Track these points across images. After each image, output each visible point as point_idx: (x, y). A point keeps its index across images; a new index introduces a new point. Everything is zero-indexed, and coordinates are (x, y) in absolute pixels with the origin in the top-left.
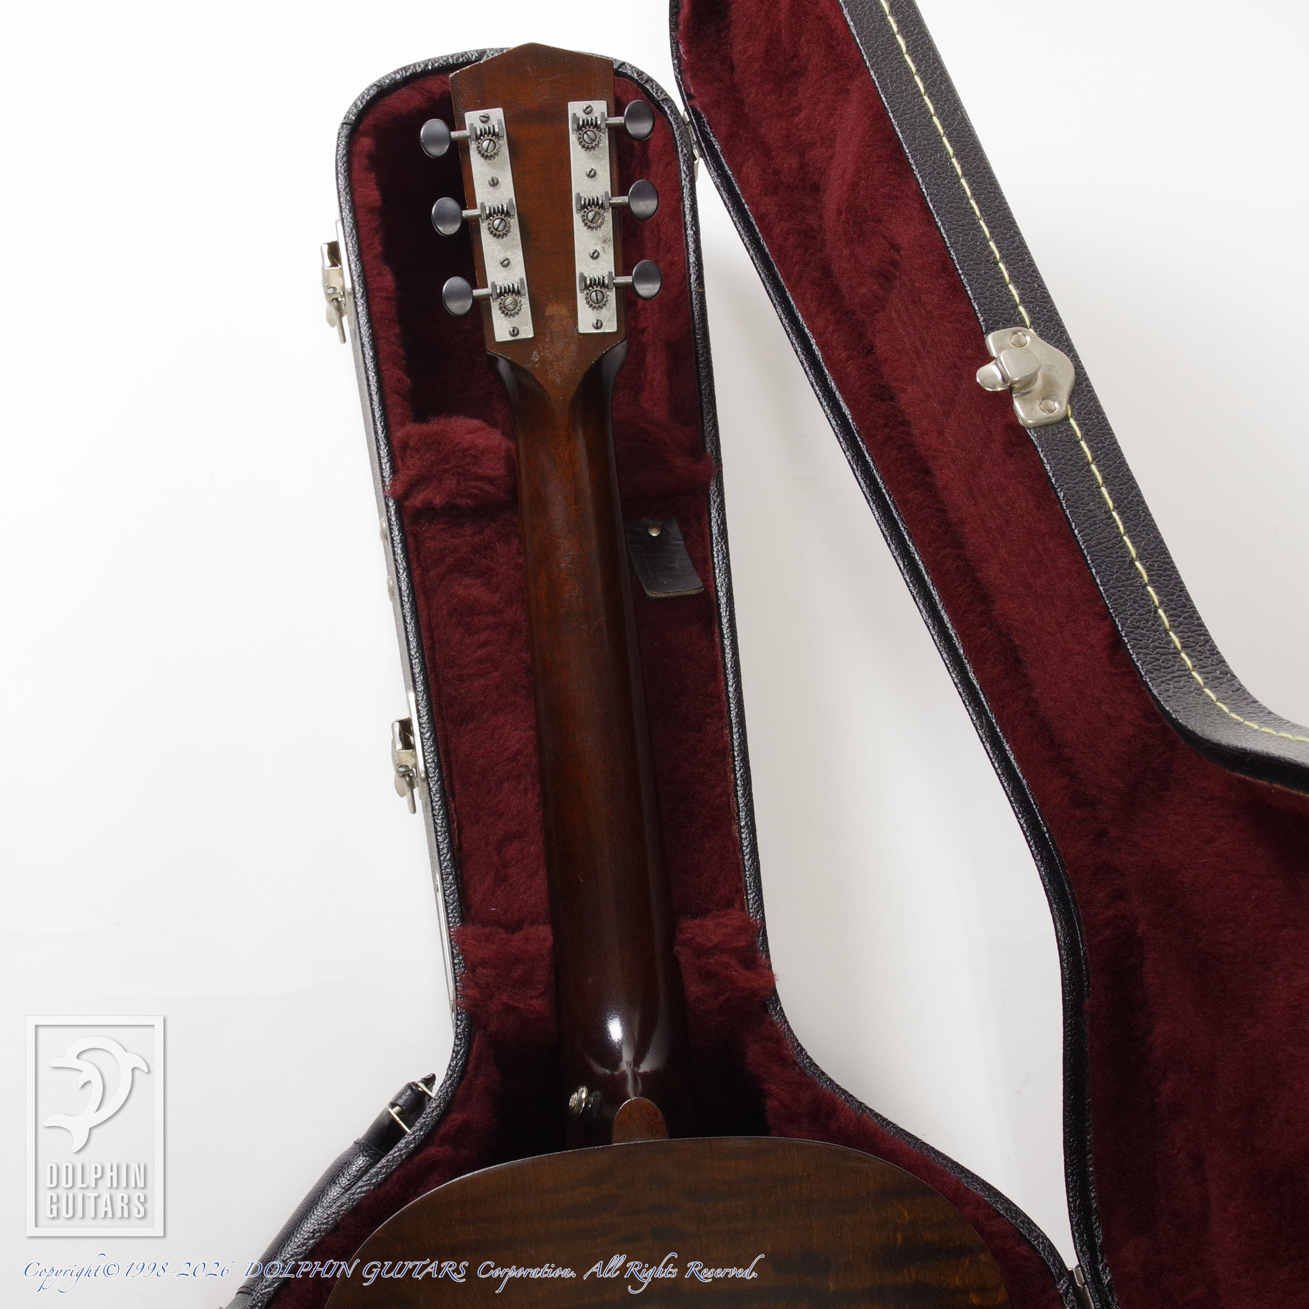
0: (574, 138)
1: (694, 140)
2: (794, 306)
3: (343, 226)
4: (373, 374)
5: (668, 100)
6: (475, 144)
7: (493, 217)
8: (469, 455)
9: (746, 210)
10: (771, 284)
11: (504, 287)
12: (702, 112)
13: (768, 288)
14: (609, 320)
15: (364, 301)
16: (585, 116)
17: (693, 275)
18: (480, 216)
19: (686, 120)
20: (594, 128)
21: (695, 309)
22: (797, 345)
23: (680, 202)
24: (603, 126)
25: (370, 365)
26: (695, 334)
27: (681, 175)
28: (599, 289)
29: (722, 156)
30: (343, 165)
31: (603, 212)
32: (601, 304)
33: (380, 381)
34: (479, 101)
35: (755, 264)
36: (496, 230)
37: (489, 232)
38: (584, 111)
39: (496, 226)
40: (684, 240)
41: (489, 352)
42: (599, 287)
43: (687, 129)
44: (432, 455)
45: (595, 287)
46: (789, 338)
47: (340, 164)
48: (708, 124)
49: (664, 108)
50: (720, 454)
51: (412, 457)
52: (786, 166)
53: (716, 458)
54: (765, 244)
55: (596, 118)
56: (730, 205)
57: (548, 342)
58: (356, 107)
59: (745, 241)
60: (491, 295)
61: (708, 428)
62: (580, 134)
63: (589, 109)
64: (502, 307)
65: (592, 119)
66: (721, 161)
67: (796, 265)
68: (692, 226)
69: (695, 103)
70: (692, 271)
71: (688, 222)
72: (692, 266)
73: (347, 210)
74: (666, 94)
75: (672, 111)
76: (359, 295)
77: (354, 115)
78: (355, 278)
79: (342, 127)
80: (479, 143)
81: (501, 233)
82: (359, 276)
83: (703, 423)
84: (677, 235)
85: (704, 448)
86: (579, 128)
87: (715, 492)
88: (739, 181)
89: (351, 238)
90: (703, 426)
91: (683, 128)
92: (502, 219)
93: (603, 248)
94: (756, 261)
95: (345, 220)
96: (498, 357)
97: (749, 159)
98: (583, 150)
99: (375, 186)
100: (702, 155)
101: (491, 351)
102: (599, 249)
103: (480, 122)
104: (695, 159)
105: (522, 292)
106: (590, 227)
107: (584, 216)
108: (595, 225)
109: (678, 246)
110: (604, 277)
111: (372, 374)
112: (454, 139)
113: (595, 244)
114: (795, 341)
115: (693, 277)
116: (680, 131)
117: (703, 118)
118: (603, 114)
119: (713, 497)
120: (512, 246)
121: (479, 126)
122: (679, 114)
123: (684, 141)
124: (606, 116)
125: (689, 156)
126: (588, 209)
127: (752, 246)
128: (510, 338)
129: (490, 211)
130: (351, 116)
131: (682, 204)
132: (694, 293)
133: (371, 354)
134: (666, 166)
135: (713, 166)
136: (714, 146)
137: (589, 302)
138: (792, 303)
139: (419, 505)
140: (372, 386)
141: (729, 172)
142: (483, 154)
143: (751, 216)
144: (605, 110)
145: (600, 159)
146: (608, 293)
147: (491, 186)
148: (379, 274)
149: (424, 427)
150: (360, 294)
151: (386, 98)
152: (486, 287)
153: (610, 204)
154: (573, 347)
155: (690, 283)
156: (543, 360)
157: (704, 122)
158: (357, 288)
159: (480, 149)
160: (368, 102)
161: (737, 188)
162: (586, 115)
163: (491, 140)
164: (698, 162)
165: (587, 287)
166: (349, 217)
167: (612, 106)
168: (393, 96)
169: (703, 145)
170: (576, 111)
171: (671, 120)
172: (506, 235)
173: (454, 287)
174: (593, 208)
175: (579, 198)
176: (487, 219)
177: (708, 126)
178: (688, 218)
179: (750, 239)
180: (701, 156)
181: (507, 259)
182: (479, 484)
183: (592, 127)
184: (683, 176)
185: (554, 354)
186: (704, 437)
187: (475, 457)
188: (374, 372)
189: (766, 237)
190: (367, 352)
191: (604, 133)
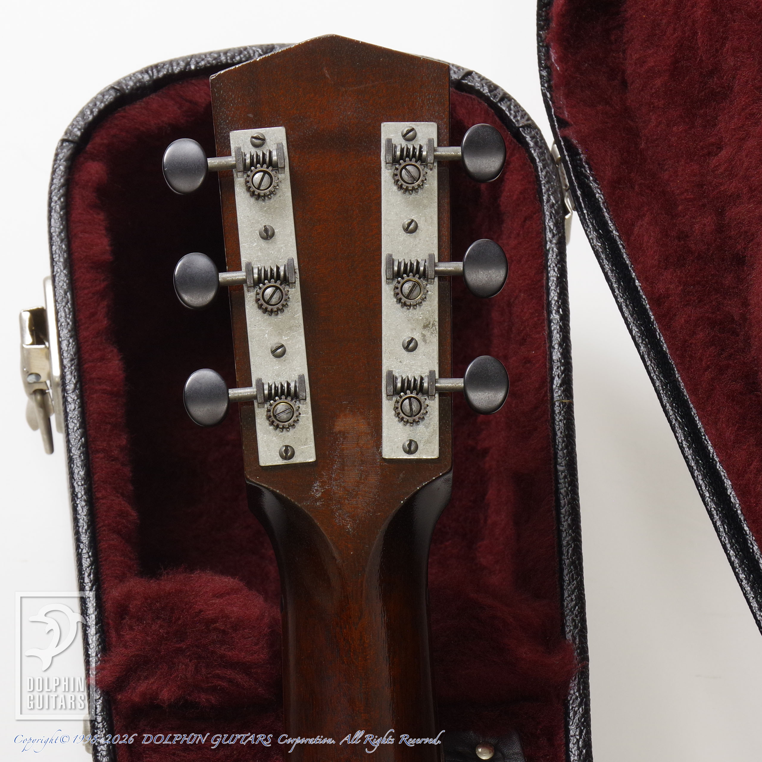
0: (388, 174)
1: (566, 186)
2: (702, 430)
3: (54, 287)
4: (83, 503)
5: (531, 126)
6: (242, 177)
7: (264, 284)
8: (215, 629)
9: (636, 287)
10: (669, 397)
11: (275, 386)
12: (579, 146)
13: (665, 401)
14: (428, 442)
15: (77, 396)
16: (404, 143)
17: (556, 378)
18: (244, 281)
19: (556, 156)
20: (416, 162)
21: (557, 428)
22: (704, 488)
23: (542, 272)
24: (430, 159)
25: (80, 491)
26: (556, 463)
27: (545, 235)
28: (414, 395)
29: (605, 210)
30: (59, 199)
31: (425, 283)
32: (416, 418)
33: (92, 514)
34: (251, 115)
35: (647, 367)
36: (268, 303)
37: (256, 305)
38: (404, 136)
39: (267, 297)
40: (546, 328)
41: (248, 480)
42: (415, 392)
43: (557, 168)
44: (161, 626)
45: (408, 392)
46: (693, 477)
47: (55, 198)
48: (587, 163)
49: (525, 138)
50: (586, 643)
51: (131, 628)
52: (697, 227)
53: (579, 648)
54: (662, 338)
55: (421, 147)
56: (613, 280)
57: (337, 469)
58: (83, 118)
59: (634, 332)
60: (255, 397)
61: (569, 602)
62: (397, 169)
63: (411, 133)
64: (270, 417)
65: (414, 148)
66: (604, 217)
67: (706, 370)
68: (559, 307)
69: (570, 132)
70: (556, 372)
71: (553, 302)
72: (556, 365)
73: (61, 264)
74: (529, 119)
75: (536, 143)
76: (70, 387)
77: (79, 130)
78: (66, 362)
79: (62, 145)
80: (248, 176)
81: (275, 308)
82: (72, 360)
83: (563, 595)
84: (536, 319)
85: (563, 633)
86: (395, 161)
87: (577, 698)
88: (628, 245)
89: (64, 304)
90: (562, 600)
91: (551, 167)
92: (277, 288)
93: (424, 336)
94: (649, 363)
95: (57, 279)
96: (264, 490)
97: (644, 215)
98: (400, 193)
99: (104, 232)
100: (577, 208)
101: (253, 480)
102: (417, 336)
103: (251, 146)
104: (566, 212)
105: (301, 395)
106: (404, 305)
107: (397, 288)
108: (412, 302)
109: (537, 336)
110: (422, 379)
111: (81, 504)
112: (213, 168)
113: (413, 330)
114: (701, 482)
115: (557, 381)
116: (547, 172)
117: (580, 155)
118: (430, 141)
119: (574, 705)
120: (290, 328)
121: (249, 151)
122: (547, 148)
123: (552, 187)
124: (436, 145)
125: (558, 207)
126: (403, 278)
127: (643, 340)
128: (280, 462)
129: (259, 274)
130: (76, 130)
131: (545, 275)
132: (557, 404)
133: (82, 473)
134: (525, 221)
135: (592, 224)
136: (595, 195)
137: (399, 414)
138: (700, 425)
139: (137, 700)
140: (81, 521)
141: (614, 232)
142: (254, 192)
143: (644, 297)
144: (435, 136)
145: (425, 207)
146: (428, 402)
147: (263, 238)
148: (102, 359)
149: (154, 585)
150: (72, 386)
151: (127, 107)
152: (250, 385)
153: (437, 272)
154: (373, 479)
155: (552, 391)
156: (327, 495)
157: (581, 160)
158: (68, 377)
159: (249, 185)
160: (101, 112)
161: (625, 256)
162: (407, 143)
163: (265, 172)
164: (571, 217)
165: (396, 392)
166: (62, 274)
167: (446, 132)
168: (139, 104)
169: (579, 193)
170: (391, 136)
171: (535, 155)
172: (282, 310)
173: (200, 384)
174: (411, 277)
175: (391, 261)
176: (254, 286)
177: (587, 166)
178: (554, 296)
179: (640, 330)
180: (575, 209)
181: (282, 346)
182: (229, 673)
183: (414, 160)
184: (549, 235)
185: (344, 487)
186: (563, 617)
187: (224, 632)
188: (85, 501)
189: (665, 328)
190: (76, 471)
191: (431, 169)
